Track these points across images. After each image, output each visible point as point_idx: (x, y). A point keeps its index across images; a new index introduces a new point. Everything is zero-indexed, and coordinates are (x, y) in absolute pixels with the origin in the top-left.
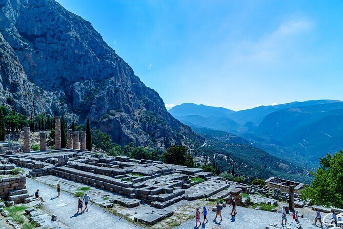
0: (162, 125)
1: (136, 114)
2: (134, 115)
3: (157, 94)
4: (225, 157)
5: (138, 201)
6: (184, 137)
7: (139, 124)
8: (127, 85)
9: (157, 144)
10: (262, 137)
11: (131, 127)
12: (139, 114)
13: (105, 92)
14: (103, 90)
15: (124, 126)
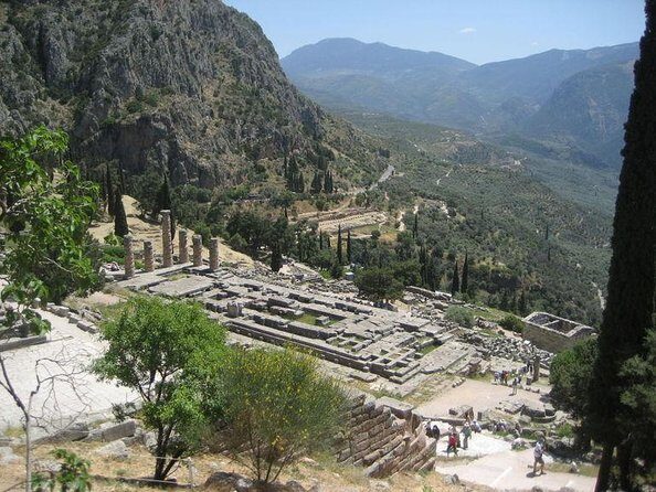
0: (279, 125)
1: (209, 93)
2: (203, 99)
3: (256, 28)
4: (444, 209)
5: (375, 376)
6: (335, 152)
7: (217, 125)
8: (179, 14)
9: (267, 177)
10: (547, 144)
11: (198, 134)
12: (215, 96)
13: (126, 41)
14: (121, 34)
15: (180, 131)
